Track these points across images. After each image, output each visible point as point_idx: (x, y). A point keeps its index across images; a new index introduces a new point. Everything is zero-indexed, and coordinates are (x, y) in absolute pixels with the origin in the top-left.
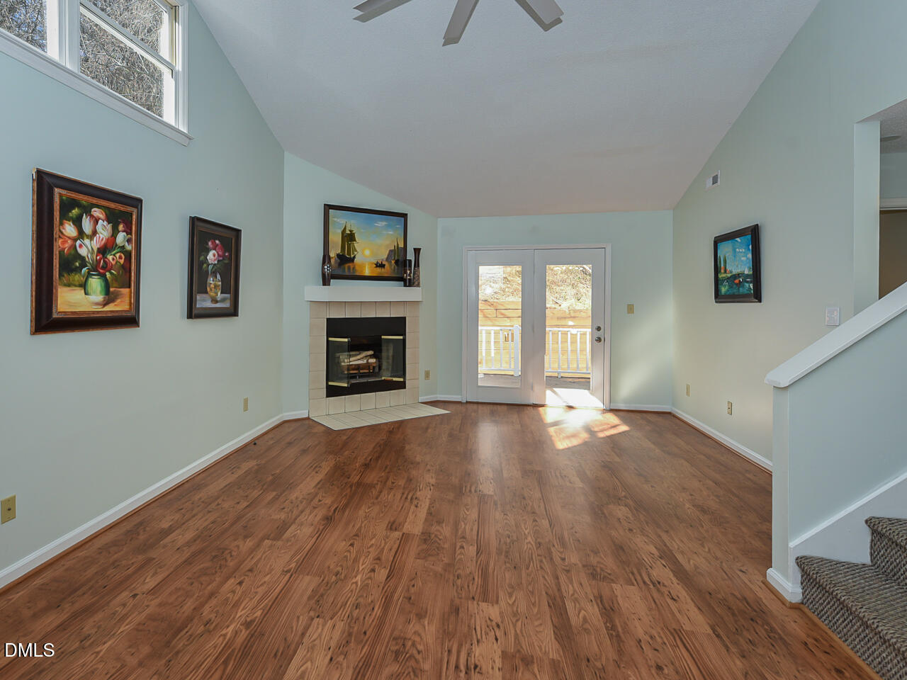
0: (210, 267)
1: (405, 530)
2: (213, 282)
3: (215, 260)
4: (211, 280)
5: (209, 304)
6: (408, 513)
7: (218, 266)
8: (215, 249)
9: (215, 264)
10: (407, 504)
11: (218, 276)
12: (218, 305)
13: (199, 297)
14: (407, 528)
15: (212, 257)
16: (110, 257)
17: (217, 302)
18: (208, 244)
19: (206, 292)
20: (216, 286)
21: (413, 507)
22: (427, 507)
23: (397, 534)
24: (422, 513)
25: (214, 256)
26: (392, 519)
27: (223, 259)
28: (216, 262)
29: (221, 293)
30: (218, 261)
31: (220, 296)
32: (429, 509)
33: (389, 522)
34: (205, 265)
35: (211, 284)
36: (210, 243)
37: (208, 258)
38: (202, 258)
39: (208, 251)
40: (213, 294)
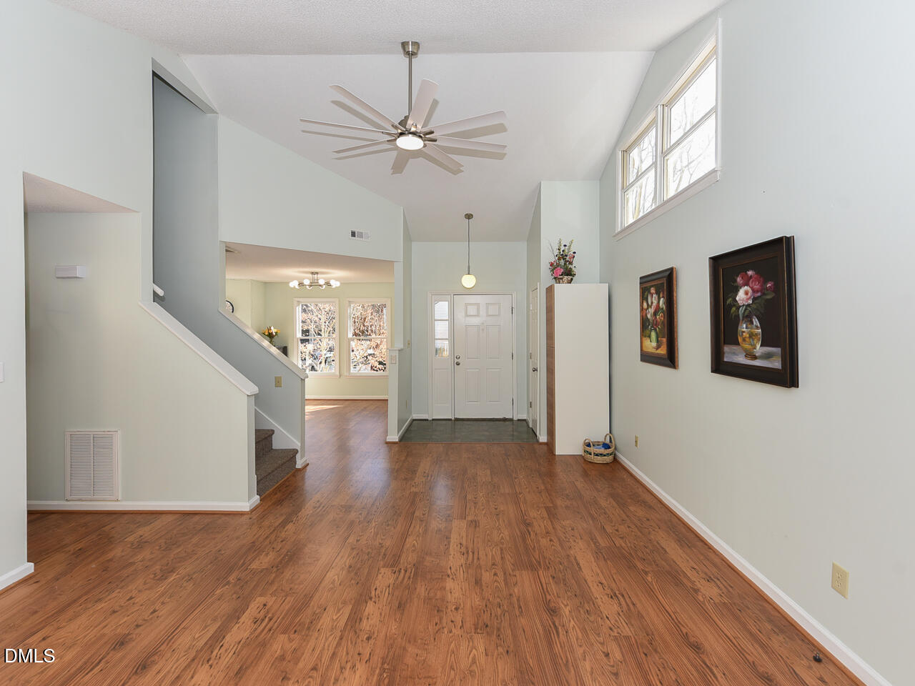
0: (741, 310)
1: (465, 522)
2: (749, 330)
3: (748, 299)
4: (743, 327)
5: (741, 359)
6: (467, 536)
7: (754, 306)
8: (746, 284)
9: (749, 305)
10: (471, 546)
11: (756, 322)
12: (757, 363)
13: (726, 349)
14: (464, 524)
15: (743, 296)
16: (658, 317)
17: (755, 358)
18: (736, 281)
19: (737, 343)
20: (751, 335)
21: (464, 543)
22: (451, 545)
23: (470, 518)
24: (454, 538)
25: (746, 293)
26: (477, 529)
27: (764, 294)
28: (750, 302)
29: (761, 346)
30: (754, 299)
31: (759, 349)
32: (449, 544)
33: (479, 526)
34: (734, 309)
35: (744, 332)
36: (739, 279)
37: (737, 299)
38: (729, 301)
39: (736, 290)
40: (747, 346)
